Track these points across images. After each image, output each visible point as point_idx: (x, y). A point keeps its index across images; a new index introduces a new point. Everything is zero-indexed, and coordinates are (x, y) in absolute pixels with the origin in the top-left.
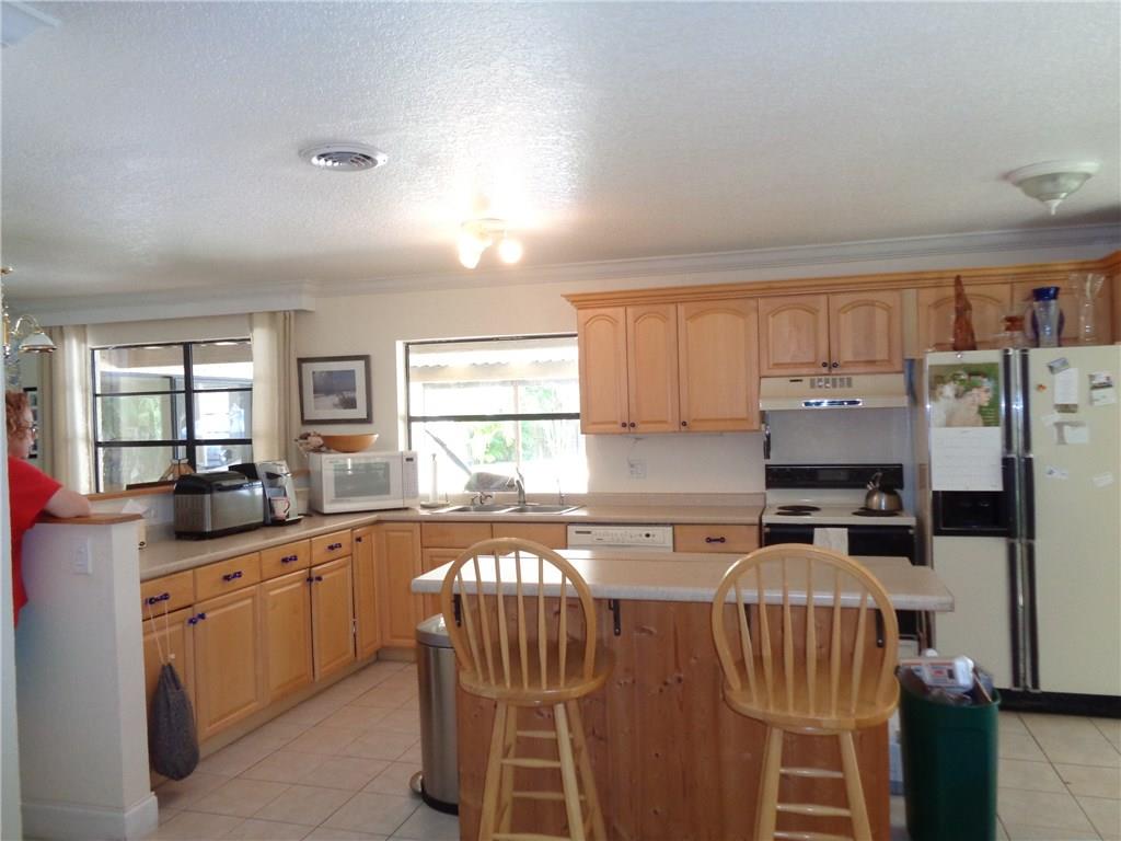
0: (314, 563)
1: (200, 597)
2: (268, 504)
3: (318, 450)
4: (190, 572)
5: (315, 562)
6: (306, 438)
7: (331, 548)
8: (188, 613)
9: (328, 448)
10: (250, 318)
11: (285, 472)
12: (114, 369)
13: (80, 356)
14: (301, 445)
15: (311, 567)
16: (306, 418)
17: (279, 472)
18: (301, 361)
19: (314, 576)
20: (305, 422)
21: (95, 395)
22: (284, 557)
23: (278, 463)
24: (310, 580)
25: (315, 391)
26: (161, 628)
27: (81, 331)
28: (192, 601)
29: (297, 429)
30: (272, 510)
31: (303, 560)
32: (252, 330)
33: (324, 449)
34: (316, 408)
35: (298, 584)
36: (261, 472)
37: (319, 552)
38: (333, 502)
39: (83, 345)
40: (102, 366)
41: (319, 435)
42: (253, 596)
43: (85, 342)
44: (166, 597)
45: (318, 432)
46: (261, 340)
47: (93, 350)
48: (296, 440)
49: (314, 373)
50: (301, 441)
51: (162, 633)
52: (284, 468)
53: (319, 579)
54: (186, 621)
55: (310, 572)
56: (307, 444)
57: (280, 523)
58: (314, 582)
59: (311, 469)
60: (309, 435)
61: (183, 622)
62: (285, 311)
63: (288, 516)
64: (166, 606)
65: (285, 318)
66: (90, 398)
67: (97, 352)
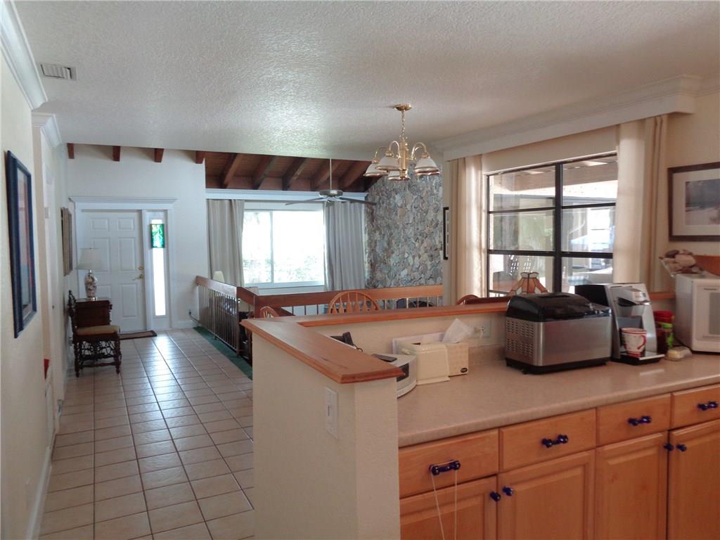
0: (675, 425)
1: (506, 466)
2: (618, 339)
3: (687, 271)
4: (495, 432)
5: (677, 424)
6: (673, 256)
7: (702, 407)
8: (490, 485)
9: (701, 269)
10: (615, 130)
11: (642, 299)
12: (505, 192)
13: (477, 180)
14: (667, 263)
15: (670, 430)
16: (676, 233)
17: (634, 300)
18: (672, 171)
19: (674, 443)
20: (673, 238)
21: (489, 212)
22: (633, 417)
23: (634, 286)
24: (668, 447)
25: (688, 204)
26: (448, 502)
27: (478, 160)
28: (496, 469)
29: (663, 244)
30: (623, 343)
31: (659, 420)
32: (618, 142)
33: (694, 270)
34: (688, 223)
35: (650, 452)
36: (612, 297)
37: (683, 411)
38: (705, 338)
39: (479, 172)
40: (496, 189)
41: (690, 254)
42: (585, 466)
43: (481, 169)
44: (454, 466)
45: (691, 251)
46: (628, 153)
47: (488, 176)
48: (661, 258)
49: (687, 183)
50: (667, 259)
51: (447, 510)
52: (641, 294)
53: (682, 448)
54: (487, 496)
55: (669, 438)
56: (675, 262)
57: (632, 360)
58: (674, 452)
59: (678, 293)
60: (677, 253)
61: (483, 495)
62: (655, 117)
63: (643, 354)
64: (456, 475)
65: (656, 124)
66: (484, 215)
67: (491, 178)
